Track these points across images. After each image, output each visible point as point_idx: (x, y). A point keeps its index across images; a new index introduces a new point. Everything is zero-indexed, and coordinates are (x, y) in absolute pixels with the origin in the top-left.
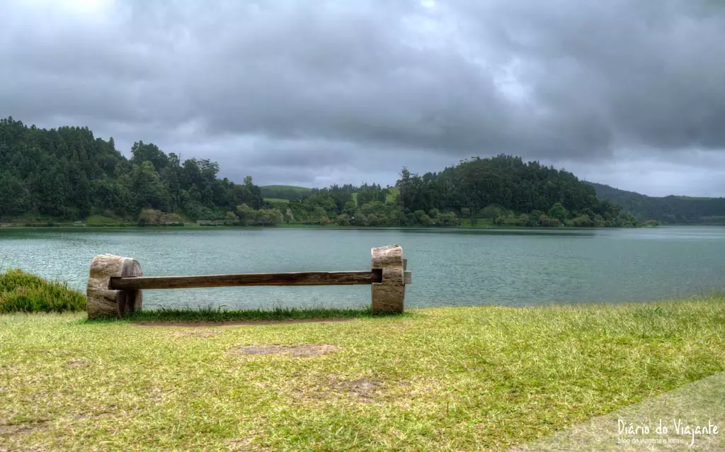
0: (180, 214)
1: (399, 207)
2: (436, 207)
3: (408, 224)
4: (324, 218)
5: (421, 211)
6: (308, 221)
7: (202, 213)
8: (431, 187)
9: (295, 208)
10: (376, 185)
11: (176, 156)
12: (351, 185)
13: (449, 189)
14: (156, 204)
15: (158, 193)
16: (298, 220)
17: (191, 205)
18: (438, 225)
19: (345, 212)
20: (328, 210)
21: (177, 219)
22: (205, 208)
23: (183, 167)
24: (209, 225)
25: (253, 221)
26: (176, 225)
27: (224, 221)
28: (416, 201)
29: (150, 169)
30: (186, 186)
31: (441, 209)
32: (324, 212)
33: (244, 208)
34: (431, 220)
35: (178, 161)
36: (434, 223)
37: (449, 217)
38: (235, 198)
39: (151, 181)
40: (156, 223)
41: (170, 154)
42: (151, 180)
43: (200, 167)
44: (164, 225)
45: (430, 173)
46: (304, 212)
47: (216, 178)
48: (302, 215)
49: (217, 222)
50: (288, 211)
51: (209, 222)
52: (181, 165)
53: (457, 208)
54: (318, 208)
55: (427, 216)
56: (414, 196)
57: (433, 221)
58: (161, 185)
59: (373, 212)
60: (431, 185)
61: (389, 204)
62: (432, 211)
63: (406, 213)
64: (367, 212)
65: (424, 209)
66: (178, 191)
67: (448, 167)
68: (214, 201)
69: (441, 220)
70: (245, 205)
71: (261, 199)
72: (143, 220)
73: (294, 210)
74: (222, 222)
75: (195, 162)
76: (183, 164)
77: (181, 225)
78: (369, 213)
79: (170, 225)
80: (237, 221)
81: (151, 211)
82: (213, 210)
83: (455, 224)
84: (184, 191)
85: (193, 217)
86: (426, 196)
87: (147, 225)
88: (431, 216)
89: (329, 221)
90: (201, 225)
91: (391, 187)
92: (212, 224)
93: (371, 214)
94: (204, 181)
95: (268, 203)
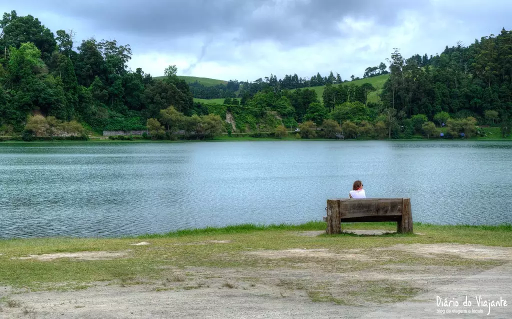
0: (79, 121)
1: (388, 111)
2: (444, 109)
3: (402, 135)
4: (281, 128)
5: (423, 116)
6: (258, 132)
7: (110, 120)
8: (436, 79)
9: (237, 113)
10: (335, 76)
11: (67, 36)
12: (296, 76)
13: (464, 82)
14: (46, 108)
15: (50, 91)
16: (242, 131)
17: (93, 108)
18: (448, 137)
19: (308, 119)
20: (283, 115)
21: (77, 129)
22: (114, 113)
23: (78, 52)
24: (122, 138)
25: (183, 132)
26: (77, 139)
27: (142, 132)
28: (414, 100)
29: (34, 55)
30: (85, 80)
31: (451, 112)
32: (278, 118)
33: (171, 112)
34: (438, 129)
35: (70, 43)
36: (442, 134)
37: (466, 124)
38: (157, 98)
39: (35, 73)
40: (47, 135)
41: (58, 32)
42: (36, 71)
43: (103, 51)
44: (60, 139)
45: (418, 57)
46: (250, 119)
47: (127, 69)
48: (247, 122)
49: (132, 134)
50: (229, 116)
51: (121, 134)
52: (74, 49)
53: (478, 111)
54: (270, 112)
55: (432, 124)
56: (411, 95)
57: (441, 131)
58: (51, 79)
59: (349, 118)
60: (435, 77)
61: (370, 106)
62: (438, 116)
63: (399, 118)
64: (340, 118)
65: (427, 113)
66: (74, 88)
67: (450, 47)
68: (126, 103)
69: (454, 130)
70: (172, 108)
71: (191, 99)
72: (30, 132)
73: (236, 116)
74: (140, 134)
75: (94, 45)
76: (78, 48)
77: (83, 139)
78: (344, 119)
79: (68, 139)
80: (162, 132)
81: (39, 117)
82: (126, 115)
83: (474, 135)
84: (83, 88)
85: (99, 126)
86: (430, 94)
87: (35, 139)
88: (438, 124)
89: (287, 132)
90: (111, 138)
91: (358, 79)
92: (127, 137)
93: (348, 121)
94: (111, 73)
95: (199, 106)
